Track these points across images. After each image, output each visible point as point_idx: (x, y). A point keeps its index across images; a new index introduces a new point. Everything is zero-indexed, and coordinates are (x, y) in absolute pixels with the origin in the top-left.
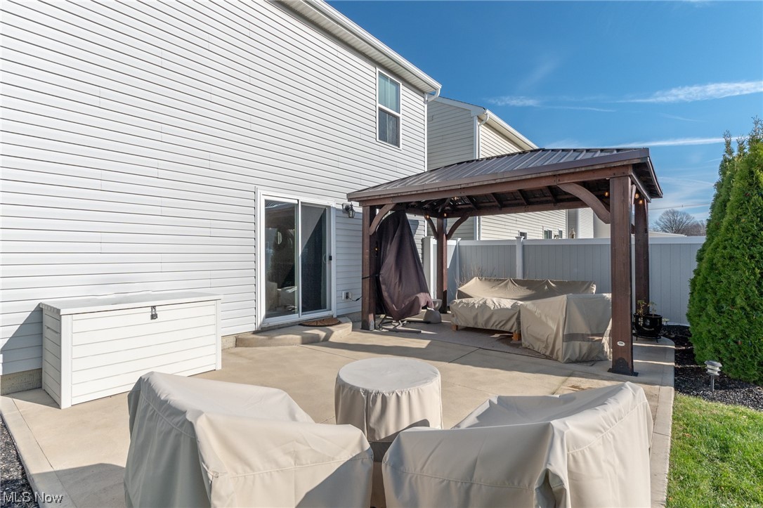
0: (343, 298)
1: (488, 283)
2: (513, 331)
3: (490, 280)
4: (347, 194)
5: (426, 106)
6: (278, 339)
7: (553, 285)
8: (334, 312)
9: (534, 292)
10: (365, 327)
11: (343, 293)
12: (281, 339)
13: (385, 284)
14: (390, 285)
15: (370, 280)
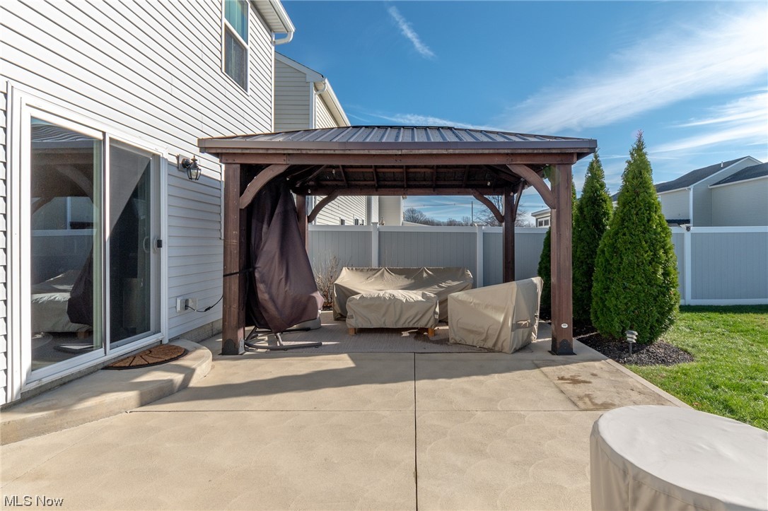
0: (179, 309)
1: (360, 273)
2: (428, 326)
3: (362, 271)
4: (199, 140)
5: (273, 48)
6: (80, 411)
7: (430, 273)
8: (165, 335)
9: (413, 281)
10: (229, 350)
11: (179, 301)
12: (89, 408)
13: (263, 282)
14: (271, 283)
15: (239, 277)
